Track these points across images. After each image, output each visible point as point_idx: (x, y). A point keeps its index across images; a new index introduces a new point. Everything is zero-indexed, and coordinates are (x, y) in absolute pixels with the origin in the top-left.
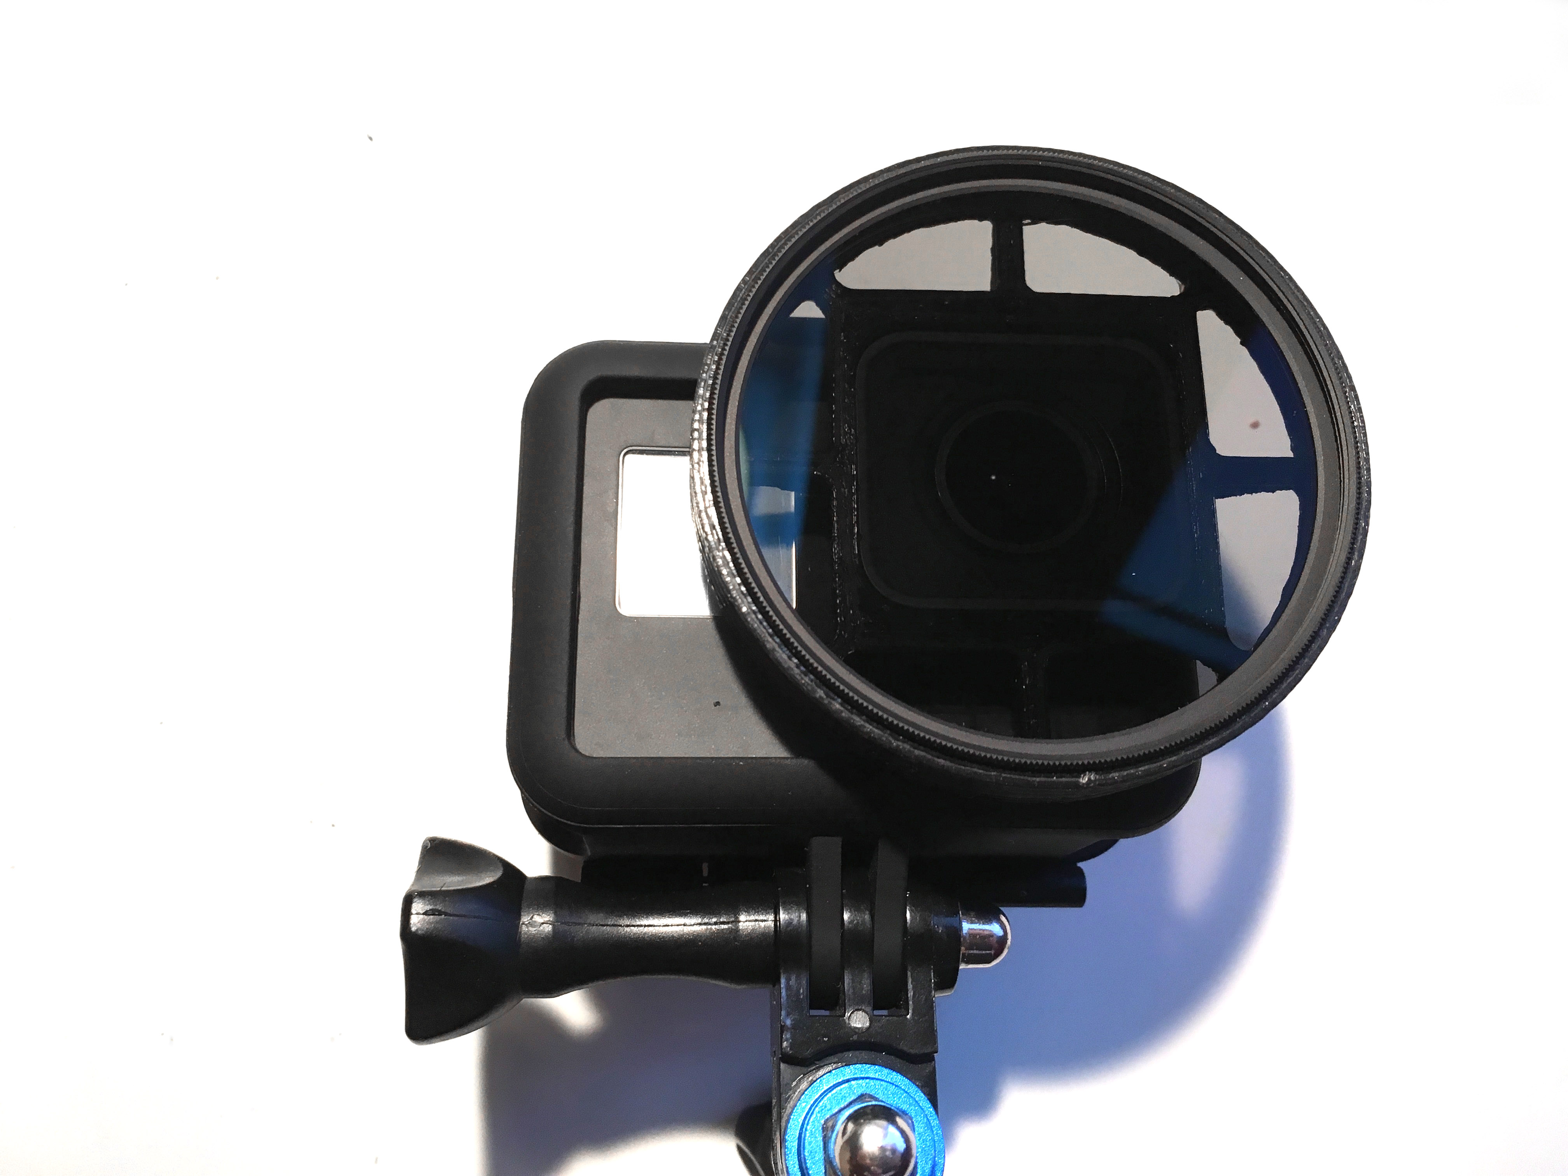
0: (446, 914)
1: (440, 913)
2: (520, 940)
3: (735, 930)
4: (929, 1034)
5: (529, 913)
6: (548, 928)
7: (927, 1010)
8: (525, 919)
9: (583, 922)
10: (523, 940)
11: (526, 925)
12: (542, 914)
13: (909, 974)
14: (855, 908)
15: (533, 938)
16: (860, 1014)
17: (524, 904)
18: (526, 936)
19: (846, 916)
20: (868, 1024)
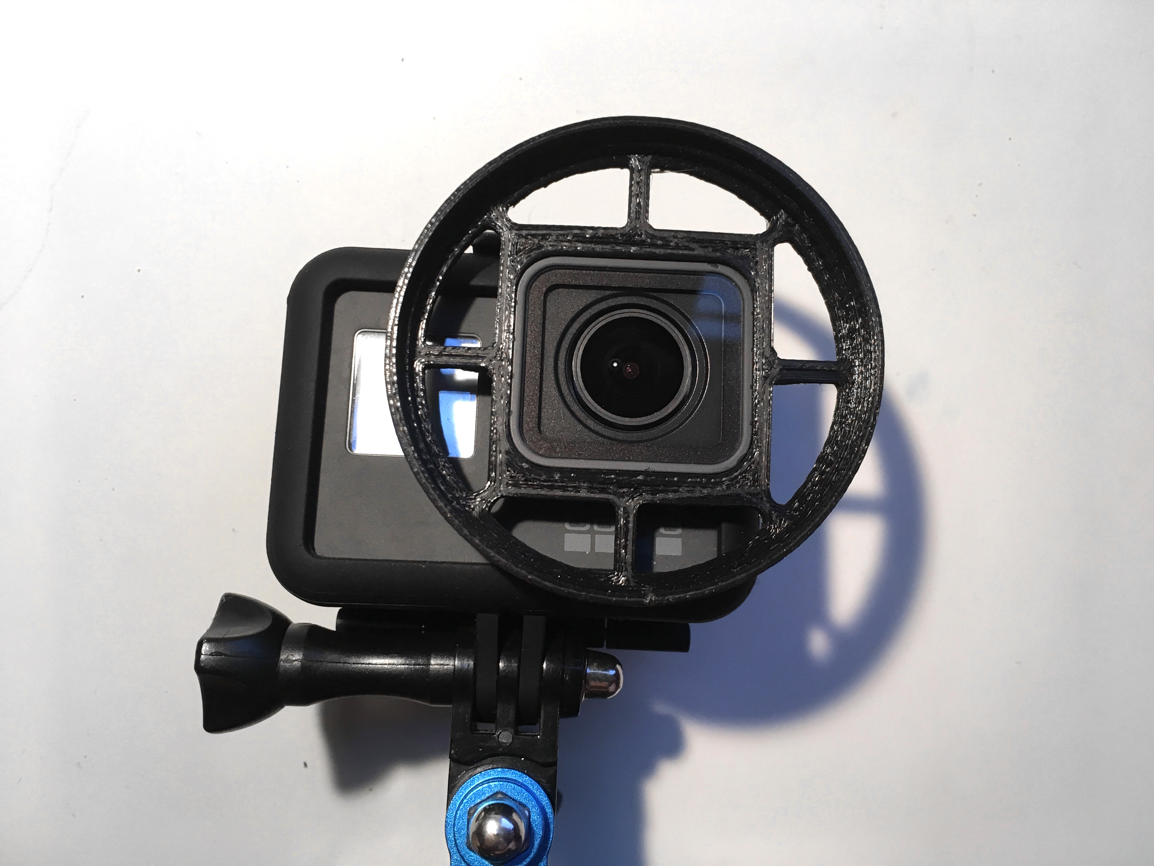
0: (225, 655)
1: (221, 654)
2: (279, 670)
3: (426, 670)
4: (553, 748)
5: (286, 653)
6: (297, 664)
7: (552, 732)
8: (283, 657)
9: (323, 660)
10: (281, 671)
11: (283, 661)
12: (295, 654)
13: (542, 707)
14: (508, 660)
15: (286, 670)
16: (505, 733)
17: (283, 647)
18: (283, 669)
19: (501, 665)
20: (511, 741)
